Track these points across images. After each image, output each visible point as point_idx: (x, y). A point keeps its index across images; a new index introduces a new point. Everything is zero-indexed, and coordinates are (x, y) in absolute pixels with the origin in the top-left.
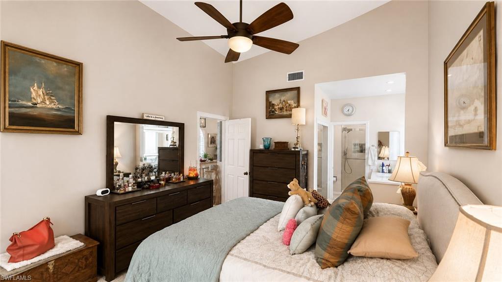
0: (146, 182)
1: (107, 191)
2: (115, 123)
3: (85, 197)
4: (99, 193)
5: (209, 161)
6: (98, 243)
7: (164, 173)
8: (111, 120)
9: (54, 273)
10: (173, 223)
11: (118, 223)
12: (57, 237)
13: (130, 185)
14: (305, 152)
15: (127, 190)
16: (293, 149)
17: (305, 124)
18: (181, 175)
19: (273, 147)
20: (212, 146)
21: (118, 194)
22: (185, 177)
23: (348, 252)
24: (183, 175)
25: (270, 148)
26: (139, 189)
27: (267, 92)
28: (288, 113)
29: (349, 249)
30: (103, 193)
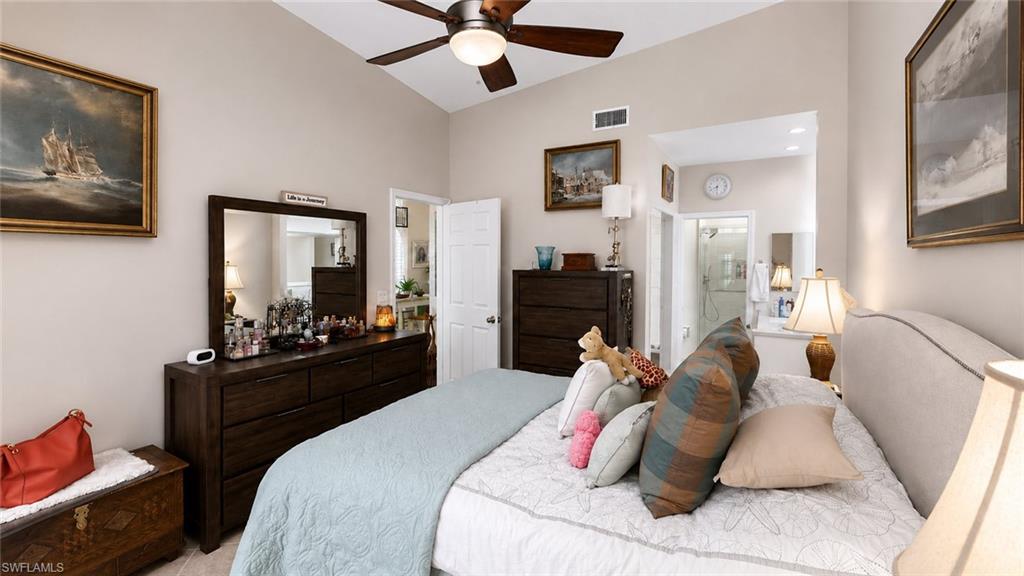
0: (290, 336)
1: (209, 355)
2: (226, 211)
3: (165, 366)
4: (192, 358)
5: (415, 296)
6: (187, 465)
7: (326, 318)
8: (218, 206)
9: (87, 530)
10: (344, 422)
11: (225, 423)
12: (98, 453)
13: (255, 342)
14: (628, 275)
15: (249, 354)
16: (604, 269)
17: (630, 216)
18: (361, 322)
19: (559, 265)
20: (419, 266)
21: (232, 361)
22: (368, 327)
23: (715, 480)
24: (365, 324)
25: (552, 268)
26: (274, 351)
27: (547, 151)
28: (595, 196)
29: (717, 472)
30: (200, 357)
